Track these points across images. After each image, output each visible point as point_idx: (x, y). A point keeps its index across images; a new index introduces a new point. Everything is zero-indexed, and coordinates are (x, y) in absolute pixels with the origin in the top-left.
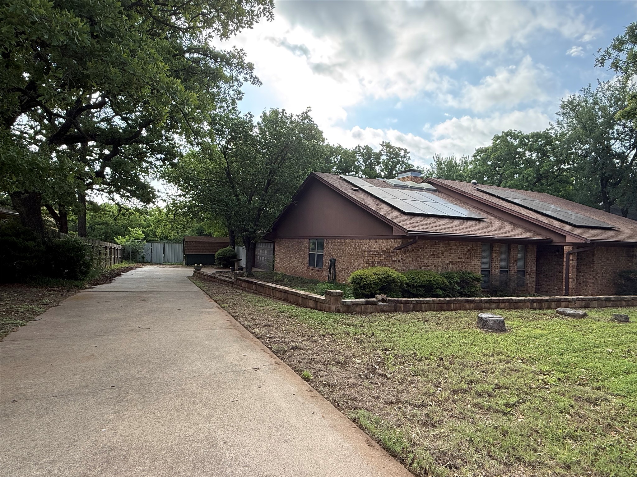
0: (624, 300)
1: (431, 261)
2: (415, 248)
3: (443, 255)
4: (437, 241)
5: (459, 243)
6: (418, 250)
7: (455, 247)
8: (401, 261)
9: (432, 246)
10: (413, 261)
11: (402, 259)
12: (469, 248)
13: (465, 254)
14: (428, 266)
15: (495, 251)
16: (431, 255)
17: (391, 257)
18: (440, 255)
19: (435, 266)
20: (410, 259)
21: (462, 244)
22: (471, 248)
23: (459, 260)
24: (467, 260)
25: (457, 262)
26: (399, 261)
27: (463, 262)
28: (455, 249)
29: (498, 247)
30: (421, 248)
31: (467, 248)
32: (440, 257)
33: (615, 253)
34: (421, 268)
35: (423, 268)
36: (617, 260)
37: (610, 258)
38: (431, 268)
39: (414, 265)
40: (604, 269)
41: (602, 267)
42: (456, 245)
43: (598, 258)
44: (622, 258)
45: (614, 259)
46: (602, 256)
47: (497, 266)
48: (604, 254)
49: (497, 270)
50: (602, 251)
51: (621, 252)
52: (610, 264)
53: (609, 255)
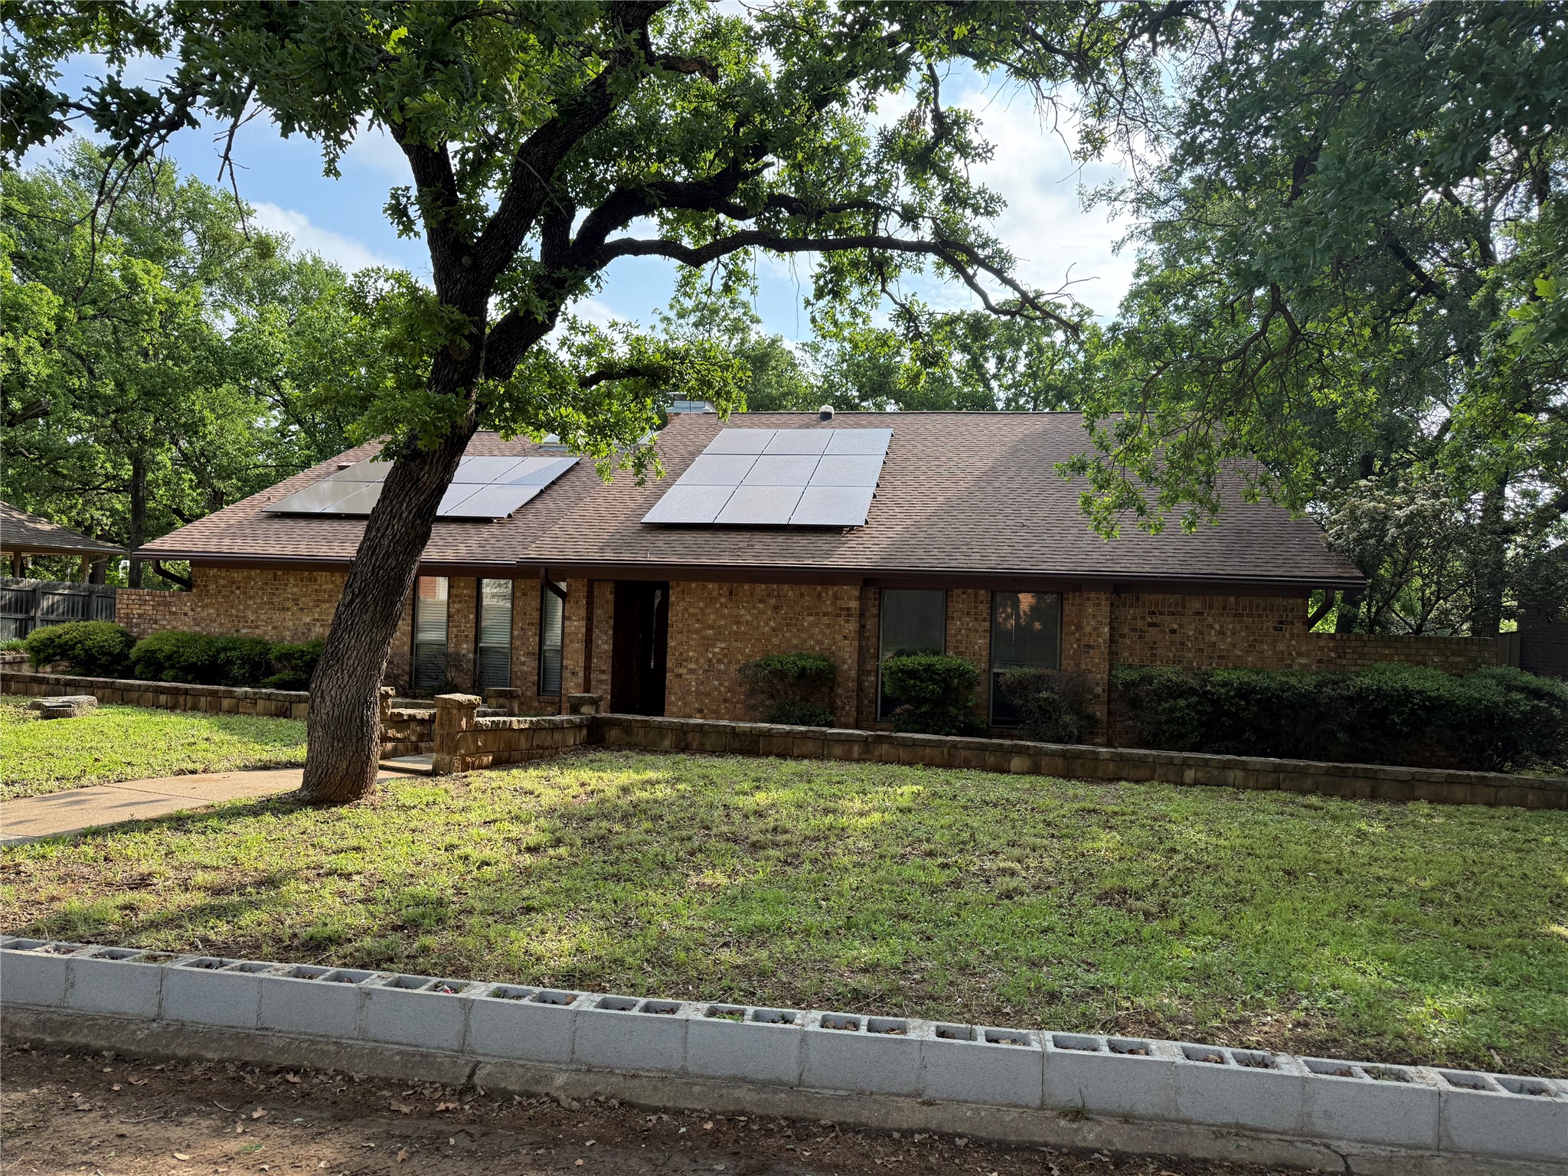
1: (263, 617)
2: (224, 586)
3: (297, 605)
6: (232, 592)
7: (331, 586)
8: (190, 613)
9: (267, 584)
10: (218, 615)
11: (193, 610)
14: (257, 627)
15: (457, 596)
16: (265, 603)
17: (168, 604)
18: (289, 604)
19: (274, 628)
20: (212, 611)
26: (186, 614)
28: (331, 591)
29: (465, 587)
30: (238, 588)
32: (288, 609)
33: (773, 601)
34: (237, 631)
35: (244, 631)
36: (788, 625)
37: (749, 618)
38: (265, 632)
39: (221, 625)
40: (717, 650)
41: (707, 644)
42: (333, 582)
43: (686, 615)
44: (811, 618)
45: (769, 619)
46: (708, 611)
47: (466, 636)
48: (718, 605)
49: (464, 646)
50: (705, 594)
51: (807, 601)
52: (746, 634)
53: (743, 607)
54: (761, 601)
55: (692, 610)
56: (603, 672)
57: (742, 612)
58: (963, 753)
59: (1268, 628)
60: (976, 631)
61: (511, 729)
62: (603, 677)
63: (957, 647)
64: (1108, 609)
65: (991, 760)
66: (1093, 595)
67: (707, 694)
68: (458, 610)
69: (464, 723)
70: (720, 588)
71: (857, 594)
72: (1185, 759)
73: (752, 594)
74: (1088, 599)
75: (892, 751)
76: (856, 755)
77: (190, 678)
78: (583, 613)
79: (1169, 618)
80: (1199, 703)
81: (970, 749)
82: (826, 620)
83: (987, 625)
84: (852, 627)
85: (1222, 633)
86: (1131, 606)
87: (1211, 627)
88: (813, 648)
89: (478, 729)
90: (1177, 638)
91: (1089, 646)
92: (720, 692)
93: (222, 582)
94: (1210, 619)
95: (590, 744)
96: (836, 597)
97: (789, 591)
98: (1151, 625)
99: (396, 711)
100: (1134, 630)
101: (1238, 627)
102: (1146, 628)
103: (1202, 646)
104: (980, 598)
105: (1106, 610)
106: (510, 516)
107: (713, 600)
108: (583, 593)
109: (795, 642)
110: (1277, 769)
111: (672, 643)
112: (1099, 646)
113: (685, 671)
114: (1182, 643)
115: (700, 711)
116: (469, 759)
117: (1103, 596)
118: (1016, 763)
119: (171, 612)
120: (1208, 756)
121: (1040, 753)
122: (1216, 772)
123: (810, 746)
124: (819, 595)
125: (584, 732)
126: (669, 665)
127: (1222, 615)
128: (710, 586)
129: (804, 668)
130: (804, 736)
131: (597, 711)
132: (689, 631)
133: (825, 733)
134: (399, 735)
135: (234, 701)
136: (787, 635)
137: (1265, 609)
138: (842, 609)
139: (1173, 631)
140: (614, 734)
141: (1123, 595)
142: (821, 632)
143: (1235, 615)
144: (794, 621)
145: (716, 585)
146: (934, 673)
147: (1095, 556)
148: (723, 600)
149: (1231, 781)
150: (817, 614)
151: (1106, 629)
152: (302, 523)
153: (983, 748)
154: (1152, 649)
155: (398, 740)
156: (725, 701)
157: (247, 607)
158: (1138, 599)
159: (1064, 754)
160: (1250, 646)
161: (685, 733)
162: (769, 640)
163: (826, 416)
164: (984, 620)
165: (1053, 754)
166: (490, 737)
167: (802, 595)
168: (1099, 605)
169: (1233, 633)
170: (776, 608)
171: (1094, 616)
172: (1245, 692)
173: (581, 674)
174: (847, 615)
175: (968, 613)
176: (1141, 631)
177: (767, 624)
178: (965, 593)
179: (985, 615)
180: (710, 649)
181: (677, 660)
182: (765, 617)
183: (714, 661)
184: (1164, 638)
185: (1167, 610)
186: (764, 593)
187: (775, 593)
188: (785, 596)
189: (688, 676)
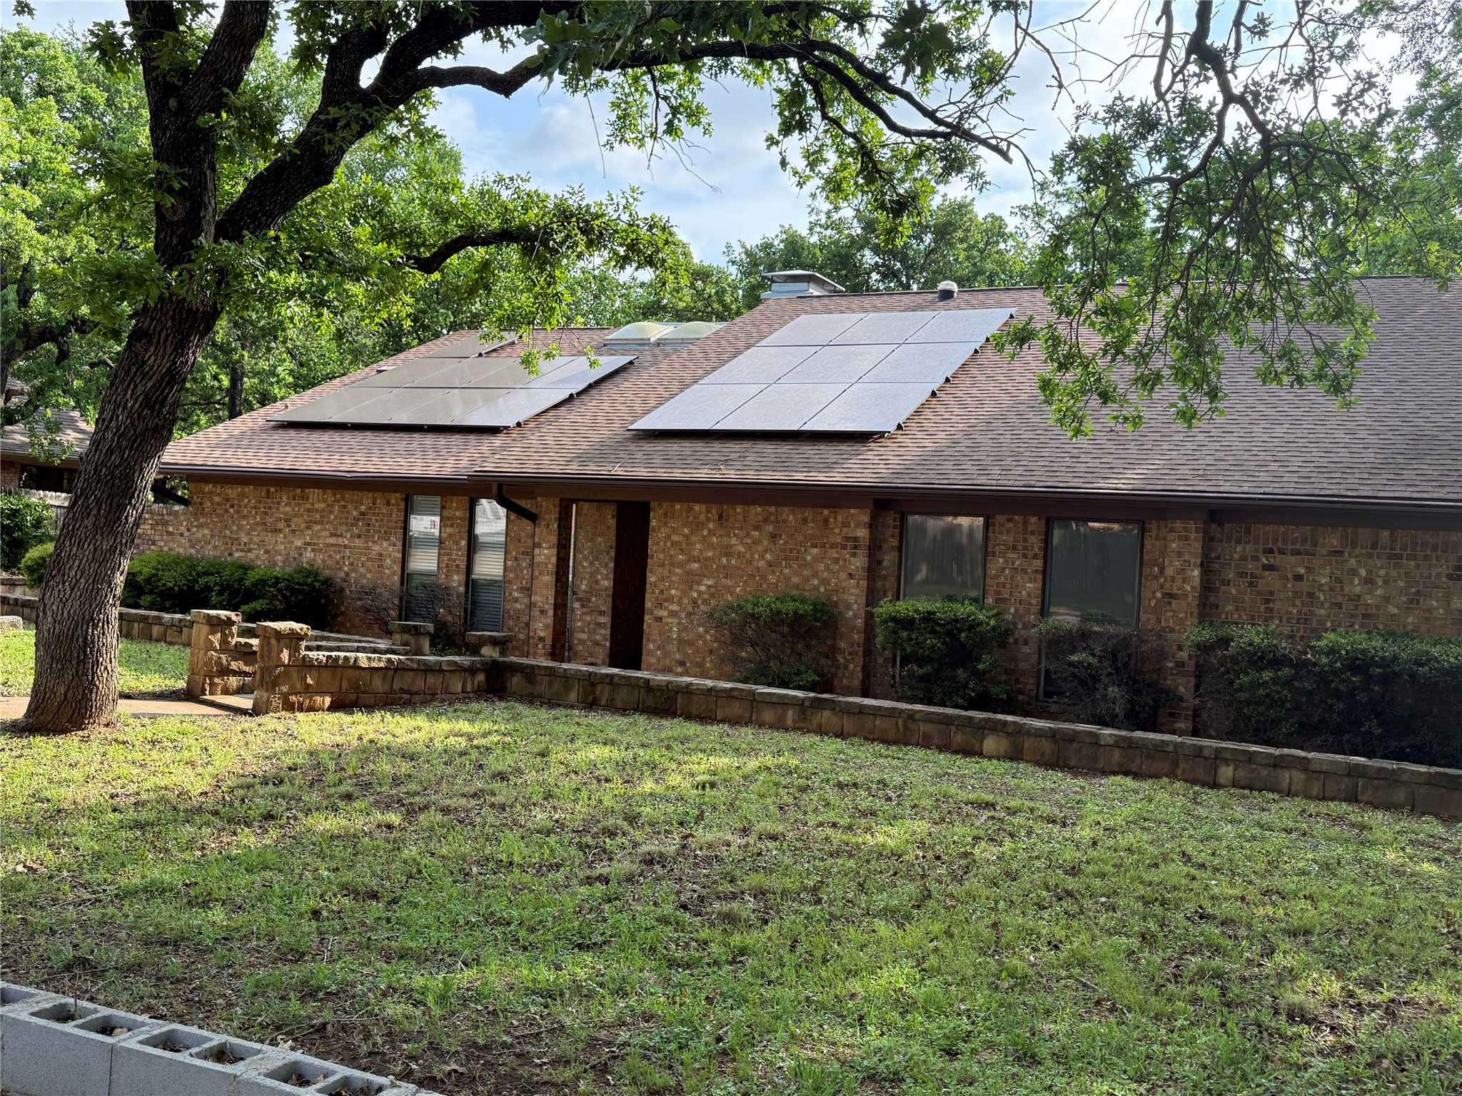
1: (256, 539)
2: (218, 504)
3: (289, 526)
4: (272, 490)
5: (335, 495)
6: (227, 511)
7: (322, 505)
8: (186, 534)
9: (260, 502)
10: (212, 536)
11: (188, 530)
12: (363, 508)
13: (352, 525)
14: (250, 550)
15: (449, 518)
16: (258, 524)
17: (165, 524)
18: (281, 525)
19: (267, 552)
20: (206, 531)
21: (343, 498)
22: (370, 508)
23: (332, 540)
25: (327, 546)
26: (182, 535)
27: (345, 547)
28: (323, 510)
29: (457, 509)
30: (232, 506)
31: (356, 508)
32: (280, 531)
33: (770, 528)
34: (230, 554)
35: (237, 555)
36: (787, 558)
37: (741, 549)
38: (258, 557)
39: (215, 547)
40: (703, 588)
41: (691, 580)
42: (324, 501)
43: (669, 544)
44: (815, 551)
45: (766, 551)
46: (694, 539)
47: (458, 566)
48: (705, 532)
49: (456, 577)
50: (691, 518)
51: (810, 529)
52: (739, 568)
53: (735, 535)
54: (756, 528)
55: (675, 538)
56: (602, 613)
57: (734, 541)
58: (923, 727)
59: (1438, 576)
60: (1024, 571)
61: (356, 667)
62: (603, 620)
63: (998, 593)
64: (1198, 545)
65: (958, 738)
66: (1178, 524)
67: (690, 643)
69: (285, 656)
70: (708, 511)
71: (866, 519)
72: (1219, 751)
73: (745, 518)
74: (1172, 530)
75: (834, 719)
76: (789, 722)
77: (168, 604)
78: (553, 539)
79: (1292, 559)
80: (1294, 678)
81: (931, 721)
82: (833, 553)
83: (1038, 563)
84: (859, 562)
85: (1369, 581)
86: (1239, 541)
87: (1354, 572)
88: (816, 588)
89: (307, 665)
90: (1304, 587)
91: (1171, 596)
92: (705, 642)
93: (217, 499)
94: (1353, 562)
95: (488, 692)
96: (845, 525)
97: (790, 517)
98: (1267, 568)
99: (243, 640)
100: (1242, 575)
101: (1394, 573)
102: (1259, 572)
103: (1340, 599)
104: (1031, 528)
105: (1196, 545)
106: (519, 424)
107: (699, 525)
108: (555, 515)
109: (795, 580)
110: (1354, 771)
111: (651, 578)
112: (1185, 596)
113: (665, 613)
114: (1311, 595)
115: (682, 663)
116: (293, 698)
117: (1192, 525)
118: (990, 744)
119: (169, 533)
120: (1254, 748)
121: (1019, 731)
122: (1264, 772)
123: (736, 708)
124: (826, 521)
125: (481, 677)
126: (648, 605)
127: (1370, 556)
128: (697, 508)
129: (779, 612)
130: (729, 694)
131: (502, 654)
132: (672, 564)
133: (753, 693)
134: (247, 669)
135: (162, 628)
136: (786, 571)
137: (1435, 548)
138: (847, 539)
139: (1299, 578)
140: (515, 681)
141: (1228, 526)
142: (828, 568)
143: (1389, 557)
144: (794, 554)
145: (704, 507)
146: (936, 623)
147: (1183, 470)
148: (711, 526)
149: (1285, 785)
150: (823, 546)
151: (1196, 573)
152: (304, 434)
153: (947, 721)
154: (1267, 601)
155: (246, 674)
156: (711, 652)
157: (240, 528)
158: (1248, 532)
159: (1053, 735)
160: (1411, 601)
161: (593, 685)
162: (764, 577)
163: (947, 295)
164: (1035, 557)
165: (1039, 733)
166: (326, 675)
167: (805, 520)
168: (1187, 538)
169: (1386, 582)
170: (774, 537)
171: (1179, 554)
172: (1359, 664)
173: (550, 613)
174: (856, 547)
175: (1014, 548)
176: (1253, 576)
177: (762, 557)
178: (1009, 520)
179: (1036, 550)
180: (695, 587)
181: (657, 599)
182: (760, 548)
183: (700, 602)
184: (1285, 586)
185: (1290, 547)
186: (760, 518)
187: (773, 518)
188: (785, 522)
189: (670, 620)
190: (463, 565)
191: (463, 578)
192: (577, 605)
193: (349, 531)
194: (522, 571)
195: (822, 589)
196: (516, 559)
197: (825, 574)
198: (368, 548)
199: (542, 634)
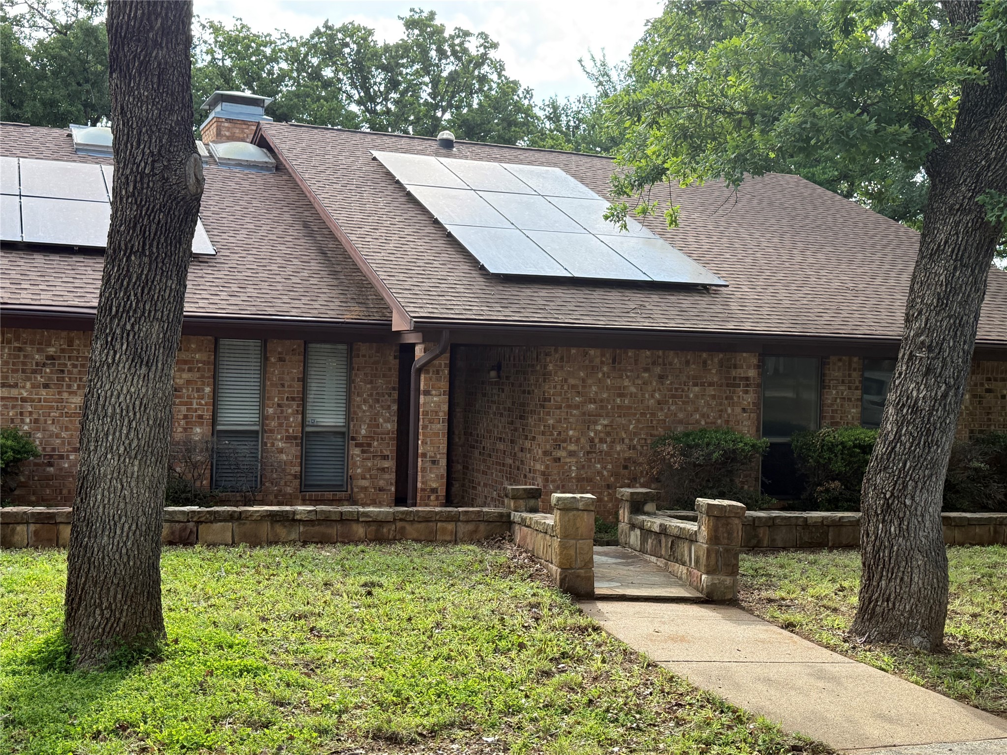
0: (357, 521)
12: (51, 350)
13: (34, 372)
21: (17, 339)
24: (43, 392)
27: (24, 400)
31: (39, 351)
33: (658, 370)
36: (673, 396)
37: (633, 389)
40: (599, 428)
41: (589, 420)
43: (566, 387)
44: (697, 389)
45: (654, 391)
46: (590, 381)
47: (200, 417)
48: (600, 375)
49: (198, 430)
50: (587, 362)
51: (693, 370)
52: (630, 408)
53: (627, 377)
54: (646, 370)
55: (572, 381)
56: (385, 458)
57: (626, 383)
60: (850, 400)
62: (386, 464)
63: (832, 417)
68: (188, 382)
70: (603, 355)
71: (755, 361)
73: (636, 361)
78: (444, 385)
79: (1000, 384)
82: (711, 391)
83: (859, 393)
84: (752, 398)
88: (698, 422)
96: (728, 365)
97: (675, 359)
98: (989, 391)
104: (854, 365)
107: (595, 369)
108: (445, 361)
109: (681, 415)
124: (705, 363)
128: (592, 352)
132: (569, 406)
136: (673, 408)
138: (736, 379)
142: (707, 404)
144: (679, 392)
145: (598, 352)
148: (605, 369)
150: (702, 384)
154: (988, 413)
162: (654, 415)
163: (451, 144)
164: (857, 388)
167: (687, 363)
170: (661, 377)
173: (443, 462)
174: (747, 386)
175: (843, 382)
176: (981, 397)
177: (652, 396)
178: (840, 360)
179: (857, 383)
180: (592, 427)
181: (555, 440)
182: (650, 389)
183: (597, 440)
184: (996, 403)
185: (1000, 376)
186: (649, 361)
187: (660, 360)
188: (671, 364)
189: (568, 460)
190: (207, 415)
191: (207, 429)
192: (357, 451)
193: (29, 379)
194: (287, 418)
195: (703, 423)
196: (279, 405)
197: (705, 410)
198: (61, 401)
199: (434, 485)
